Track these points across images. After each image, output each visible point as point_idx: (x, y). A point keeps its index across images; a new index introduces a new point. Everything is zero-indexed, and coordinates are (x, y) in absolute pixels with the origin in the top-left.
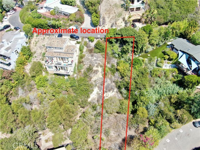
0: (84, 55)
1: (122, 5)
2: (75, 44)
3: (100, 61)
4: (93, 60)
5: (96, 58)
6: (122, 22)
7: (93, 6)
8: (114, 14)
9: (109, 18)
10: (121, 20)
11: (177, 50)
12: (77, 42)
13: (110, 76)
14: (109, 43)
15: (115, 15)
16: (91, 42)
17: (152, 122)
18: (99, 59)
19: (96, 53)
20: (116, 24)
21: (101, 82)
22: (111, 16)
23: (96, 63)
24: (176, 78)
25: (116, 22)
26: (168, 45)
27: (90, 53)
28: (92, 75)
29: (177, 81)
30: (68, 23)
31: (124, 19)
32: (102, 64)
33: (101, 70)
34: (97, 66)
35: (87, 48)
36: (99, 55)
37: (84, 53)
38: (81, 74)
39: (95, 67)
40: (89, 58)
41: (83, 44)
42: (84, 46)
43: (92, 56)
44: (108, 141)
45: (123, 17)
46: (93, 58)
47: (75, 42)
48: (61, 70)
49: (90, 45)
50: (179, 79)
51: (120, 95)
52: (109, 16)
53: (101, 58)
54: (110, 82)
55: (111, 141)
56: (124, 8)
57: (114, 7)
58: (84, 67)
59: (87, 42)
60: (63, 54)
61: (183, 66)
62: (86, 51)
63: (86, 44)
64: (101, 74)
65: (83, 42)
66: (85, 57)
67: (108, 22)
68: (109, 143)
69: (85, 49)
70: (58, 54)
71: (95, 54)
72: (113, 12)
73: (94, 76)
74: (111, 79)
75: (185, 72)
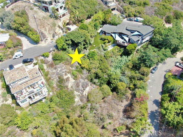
0: (48, 72)
1: (50, 16)
2: (33, 67)
3: (64, 69)
4: (58, 71)
5: (60, 69)
6: (59, 30)
7: (23, 26)
8: (48, 26)
9: (46, 30)
10: (58, 29)
11: (109, 34)
12: (34, 64)
13: (80, 76)
14: (63, 51)
15: (50, 26)
16: (47, 58)
17: (132, 87)
18: (63, 68)
19: (58, 64)
20: (56, 33)
21: (76, 85)
22: (47, 28)
23: (63, 72)
24: (120, 52)
25: (55, 32)
26: (100, 33)
27: (52, 67)
28: (66, 84)
29: (122, 53)
30: (7, 52)
31: (59, 27)
32: (68, 70)
33: (70, 76)
34: (66, 75)
35: (46, 65)
36: (61, 64)
37: (46, 71)
38: (55, 89)
39: (64, 76)
40: (53, 72)
41: (40, 64)
42: (43, 64)
43: (55, 68)
44: (115, 121)
45: (57, 25)
46: (58, 70)
47: (32, 65)
48: (36, 98)
49: (47, 60)
50: (122, 52)
51: (95, 86)
52: (45, 29)
53: (64, 66)
54: (83, 81)
55: (116, 119)
56: (53, 18)
57: (44, 20)
58: (54, 82)
59: (43, 59)
60: (30, 81)
61: (119, 42)
62: (47, 68)
63: (43, 62)
64: (72, 79)
65: (39, 61)
66: (50, 73)
67: (48, 34)
68: (116, 122)
69: (45, 66)
70: (25, 85)
71: (57, 66)
72: (46, 24)
73: (68, 84)
74: (82, 78)
75: (123, 45)
